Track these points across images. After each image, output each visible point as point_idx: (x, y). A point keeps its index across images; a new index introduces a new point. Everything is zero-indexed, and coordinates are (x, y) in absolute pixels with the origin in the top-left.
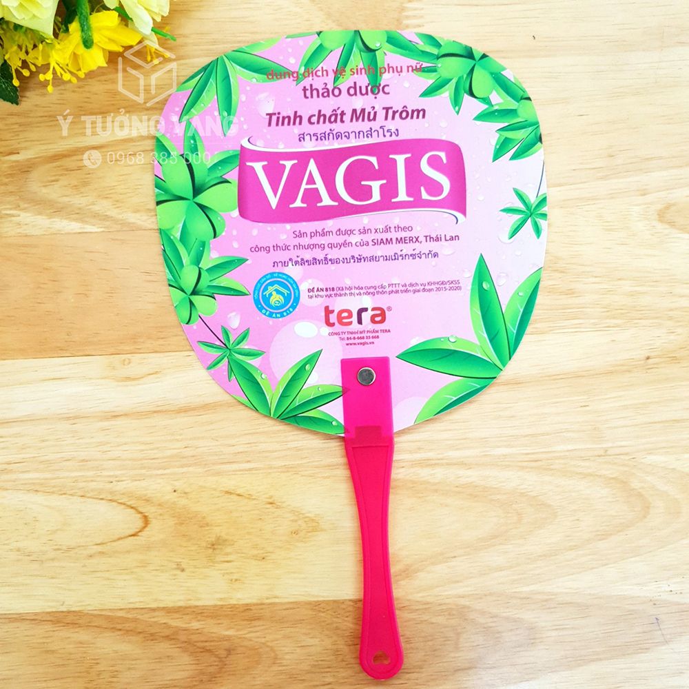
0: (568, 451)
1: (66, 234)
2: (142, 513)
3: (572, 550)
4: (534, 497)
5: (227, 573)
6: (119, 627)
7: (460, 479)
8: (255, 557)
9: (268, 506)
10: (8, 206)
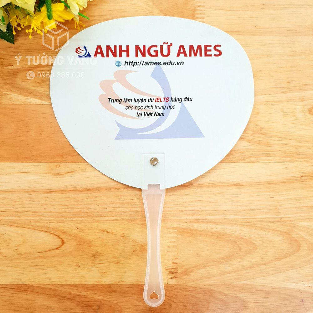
0: (263, 218)
1: (33, 104)
2: (61, 238)
3: (263, 265)
4: (247, 239)
5: (100, 269)
6: (47, 293)
7: (213, 229)
8: (114, 262)
9: (122, 238)
10: (6, 90)
